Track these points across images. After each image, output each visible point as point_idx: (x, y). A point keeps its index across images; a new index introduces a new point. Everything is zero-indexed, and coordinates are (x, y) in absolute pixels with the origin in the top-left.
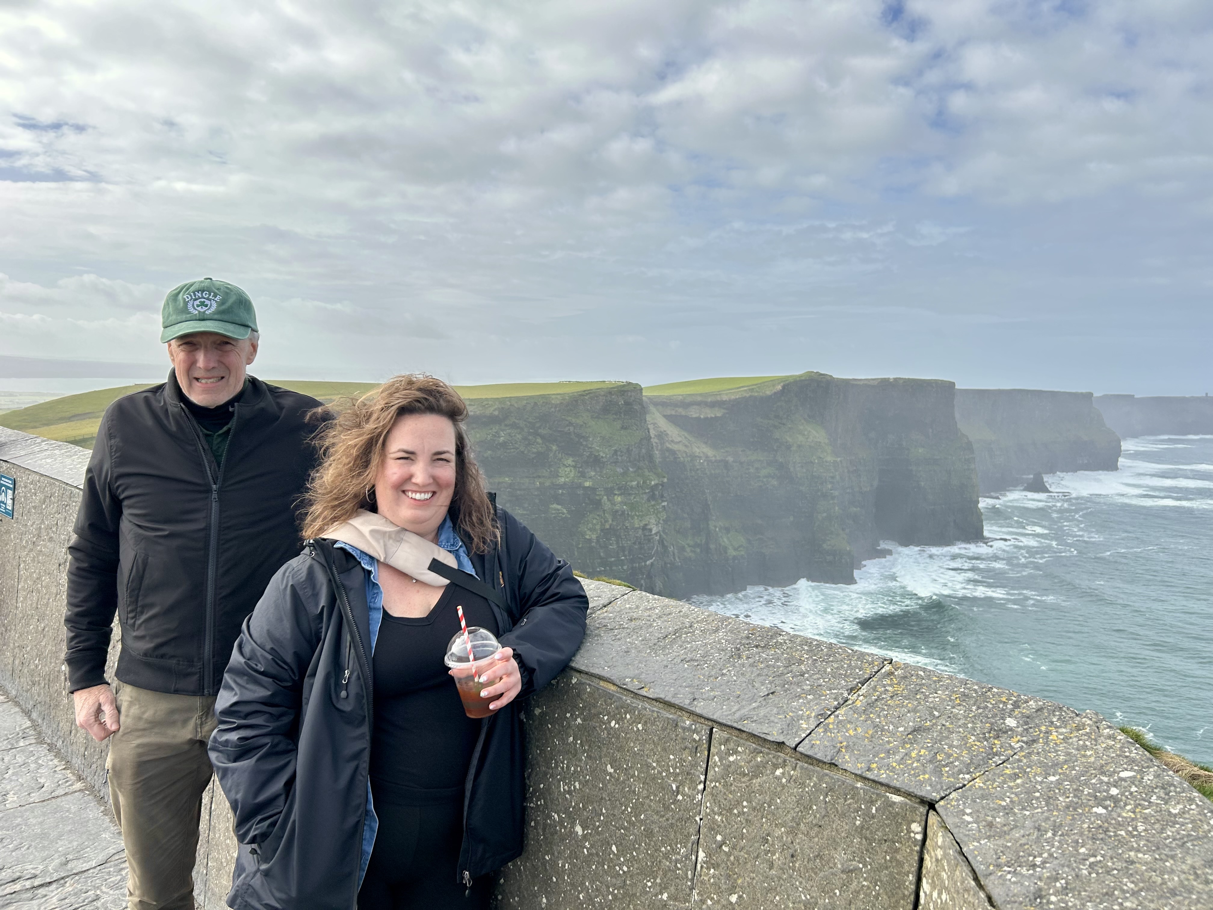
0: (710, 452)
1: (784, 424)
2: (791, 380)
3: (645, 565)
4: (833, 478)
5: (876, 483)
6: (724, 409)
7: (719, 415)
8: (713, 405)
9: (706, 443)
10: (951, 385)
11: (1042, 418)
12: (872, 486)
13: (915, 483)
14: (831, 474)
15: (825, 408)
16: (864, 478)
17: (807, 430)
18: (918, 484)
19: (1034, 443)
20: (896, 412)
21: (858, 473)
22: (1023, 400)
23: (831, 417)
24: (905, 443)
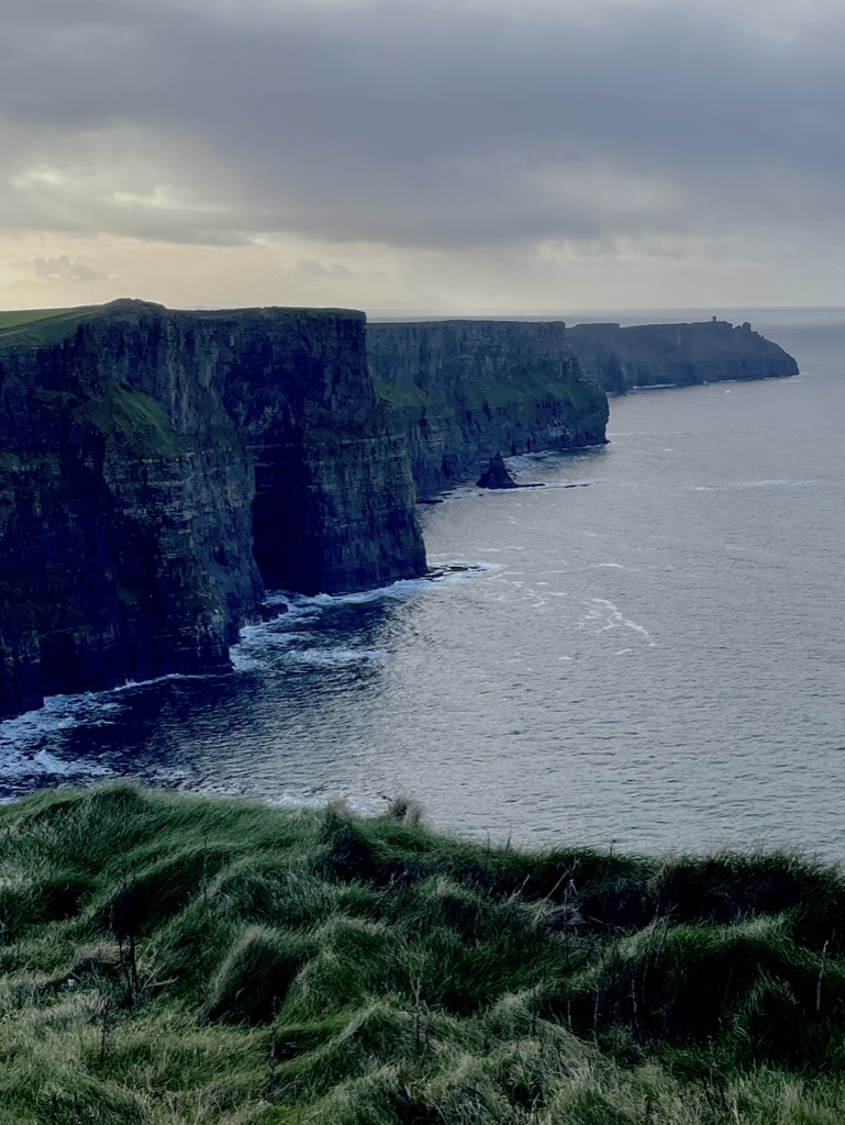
1: (86, 399)
2: (92, 314)
4: (179, 489)
5: (251, 495)
10: (362, 314)
11: (495, 365)
12: (246, 498)
13: (314, 488)
14: (177, 483)
15: (155, 364)
16: (231, 486)
17: (131, 407)
18: (320, 489)
19: (486, 409)
20: (276, 367)
21: (219, 477)
22: (465, 338)
23: (168, 380)
24: (293, 421)
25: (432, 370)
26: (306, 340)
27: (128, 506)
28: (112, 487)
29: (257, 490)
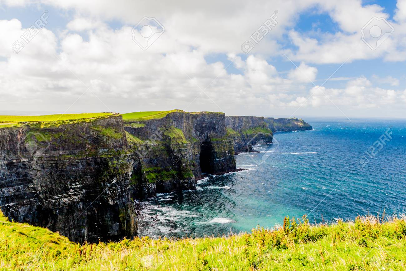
0: (140, 141)
1: (167, 130)
2: (169, 112)
3: (127, 189)
4: (186, 150)
5: (200, 151)
6: (145, 124)
7: (143, 126)
8: (140, 122)
9: (139, 138)
10: (224, 114)
11: (249, 126)
12: (198, 152)
13: (213, 150)
14: (186, 148)
15: (182, 123)
16: (196, 149)
17: (177, 132)
18: (214, 151)
19: (247, 135)
20: (206, 124)
21: (194, 148)
22: (243, 120)
23: (184, 127)
24: (209, 136)
25: (236, 126)
26: (212, 119)
27: (175, 153)
28: (172, 149)
29: (201, 150)
